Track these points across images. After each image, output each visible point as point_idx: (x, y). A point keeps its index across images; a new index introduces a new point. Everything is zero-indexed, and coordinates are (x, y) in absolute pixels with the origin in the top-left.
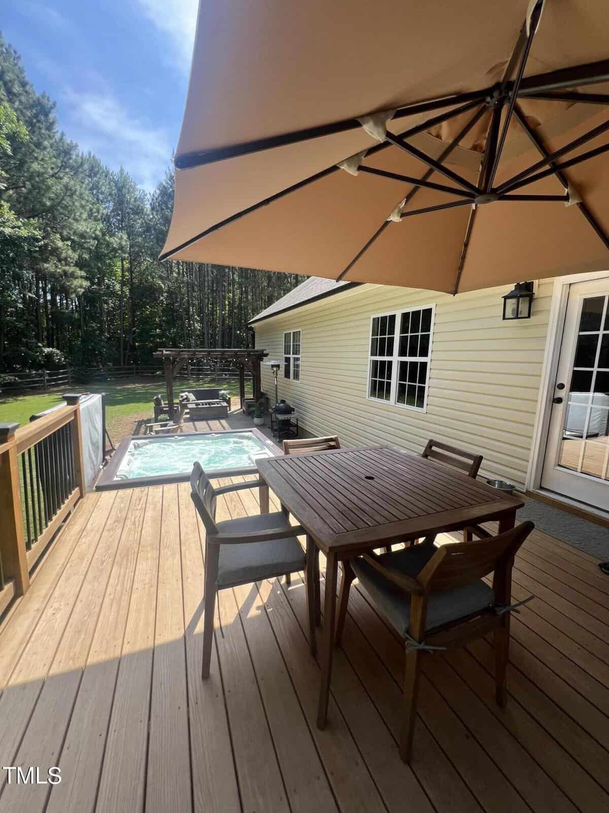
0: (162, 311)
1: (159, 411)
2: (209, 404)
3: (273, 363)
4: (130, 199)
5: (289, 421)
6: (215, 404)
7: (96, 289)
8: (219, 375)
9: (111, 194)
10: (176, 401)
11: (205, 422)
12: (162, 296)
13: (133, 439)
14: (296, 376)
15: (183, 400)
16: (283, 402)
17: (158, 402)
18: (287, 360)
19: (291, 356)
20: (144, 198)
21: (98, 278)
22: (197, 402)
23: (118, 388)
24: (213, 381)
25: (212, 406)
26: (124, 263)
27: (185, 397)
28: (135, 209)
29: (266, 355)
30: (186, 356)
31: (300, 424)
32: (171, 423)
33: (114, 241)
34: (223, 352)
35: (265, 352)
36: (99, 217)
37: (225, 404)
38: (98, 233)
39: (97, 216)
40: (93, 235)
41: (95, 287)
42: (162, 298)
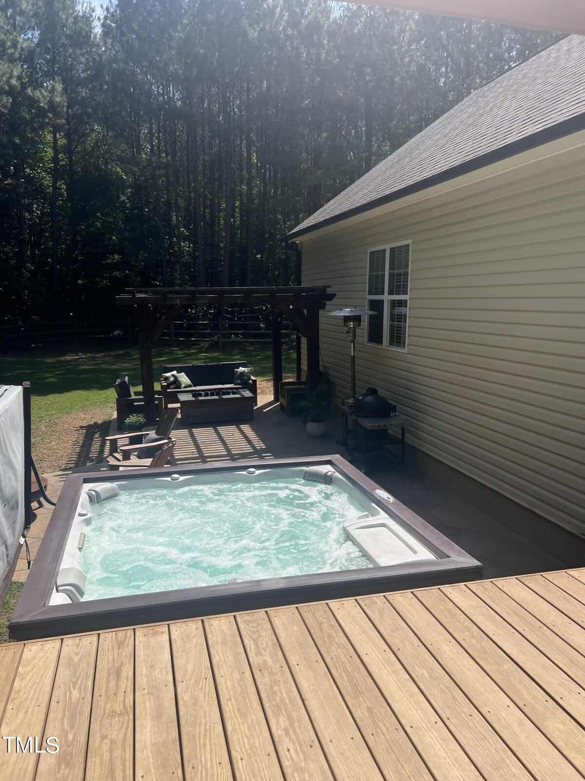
0: (122, 220)
1: (125, 406)
2: (218, 394)
3: (346, 312)
4: (67, 19)
5: (384, 432)
6: (229, 394)
7: (11, 184)
8: (224, 336)
9: (36, 15)
10: (157, 387)
11: (211, 430)
12: (123, 194)
13: (86, 481)
14: (397, 338)
15: (168, 386)
16: (373, 392)
17: (123, 391)
18: (376, 306)
19: (386, 298)
20: (91, 16)
21: (15, 166)
22: (193, 388)
23: (49, 360)
24: (213, 347)
25: (224, 397)
26: (58, 136)
27: (172, 379)
28: (75, 36)
29: (331, 297)
30: (178, 302)
31: (409, 439)
32: (152, 434)
33: (41, 96)
34: (248, 294)
35: (329, 291)
36: (17, 55)
37: (247, 394)
38: (14, 82)
39: (13, 54)
40: (7, 88)
41: (9, 181)
42: (123, 198)
